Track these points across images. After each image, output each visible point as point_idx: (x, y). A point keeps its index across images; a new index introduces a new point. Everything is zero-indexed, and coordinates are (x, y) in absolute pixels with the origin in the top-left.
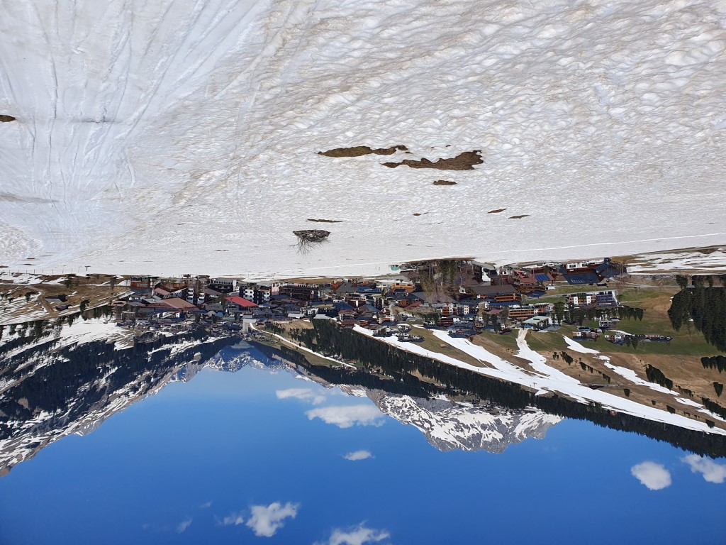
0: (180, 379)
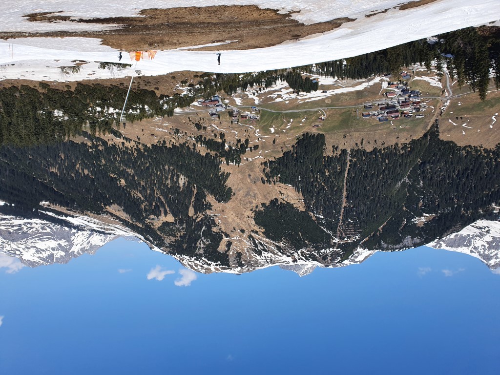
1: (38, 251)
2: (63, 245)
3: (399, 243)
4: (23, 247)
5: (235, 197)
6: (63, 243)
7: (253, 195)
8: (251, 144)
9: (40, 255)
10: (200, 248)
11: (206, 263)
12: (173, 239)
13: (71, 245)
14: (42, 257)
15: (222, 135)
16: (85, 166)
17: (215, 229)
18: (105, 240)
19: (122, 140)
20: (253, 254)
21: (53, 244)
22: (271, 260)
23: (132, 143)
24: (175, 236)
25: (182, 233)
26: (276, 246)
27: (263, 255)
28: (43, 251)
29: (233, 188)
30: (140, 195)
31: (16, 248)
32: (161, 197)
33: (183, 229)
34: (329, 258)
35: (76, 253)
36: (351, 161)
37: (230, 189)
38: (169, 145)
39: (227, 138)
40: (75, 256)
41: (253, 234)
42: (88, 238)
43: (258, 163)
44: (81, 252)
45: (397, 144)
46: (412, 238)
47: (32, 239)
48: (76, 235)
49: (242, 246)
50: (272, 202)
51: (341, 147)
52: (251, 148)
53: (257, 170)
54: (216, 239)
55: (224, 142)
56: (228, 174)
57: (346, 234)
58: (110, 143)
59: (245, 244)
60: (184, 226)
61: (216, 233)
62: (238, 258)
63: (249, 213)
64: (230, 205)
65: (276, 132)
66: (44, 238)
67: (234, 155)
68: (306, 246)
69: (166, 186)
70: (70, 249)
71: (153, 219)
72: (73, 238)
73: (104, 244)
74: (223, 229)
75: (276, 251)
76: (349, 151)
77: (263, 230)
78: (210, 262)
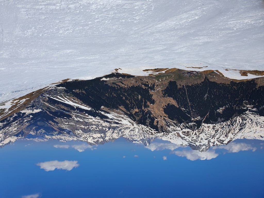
0: (22, 136)
1: (94, 138)
2: (102, 136)
3: (217, 121)
4: (88, 136)
5: (156, 103)
6: (102, 135)
7: (161, 102)
8: (156, 84)
9: (94, 140)
10: (148, 123)
11: (150, 129)
12: (139, 118)
13: (106, 136)
14: (95, 141)
15: (147, 82)
16: (115, 93)
17: (152, 116)
18: (118, 136)
19: (124, 85)
20: (167, 127)
21: (99, 135)
22: (174, 130)
23: (126, 86)
24: (139, 117)
25: (141, 116)
26: (173, 122)
27: (170, 127)
28: (95, 138)
29: (155, 100)
30: (128, 102)
31: (86, 136)
32: (134, 103)
33: (141, 114)
34: (193, 127)
35: (107, 140)
36: (186, 89)
37: (154, 100)
38: (135, 86)
39: (149, 83)
40: (106, 141)
41: (165, 118)
42: (112, 134)
43: (160, 91)
44: (109, 140)
45: (198, 83)
46: (221, 118)
47: (92, 132)
48: (108, 132)
49: (162, 123)
50: (168, 104)
51: (182, 85)
52: (156, 86)
53: (161, 93)
54: (153, 119)
55: (148, 84)
56: (152, 95)
57: (195, 116)
58: (121, 86)
59: (163, 122)
60: (142, 113)
61: (152, 117)
62: (162, 129)
63: (161, 109)
64: (155, 105)
65: (162, 81)
66: (96, 133)
67: (152, 88)
68: (183, 122)
69: (135, 99)
70: (105, 138)
71: (132, 111)
72: (106, 133)
73: (118, 137)
74: (154, 116)
75: (174, 125)
76: (185, 86)
77: (168, 116)
78: (151, 129)
